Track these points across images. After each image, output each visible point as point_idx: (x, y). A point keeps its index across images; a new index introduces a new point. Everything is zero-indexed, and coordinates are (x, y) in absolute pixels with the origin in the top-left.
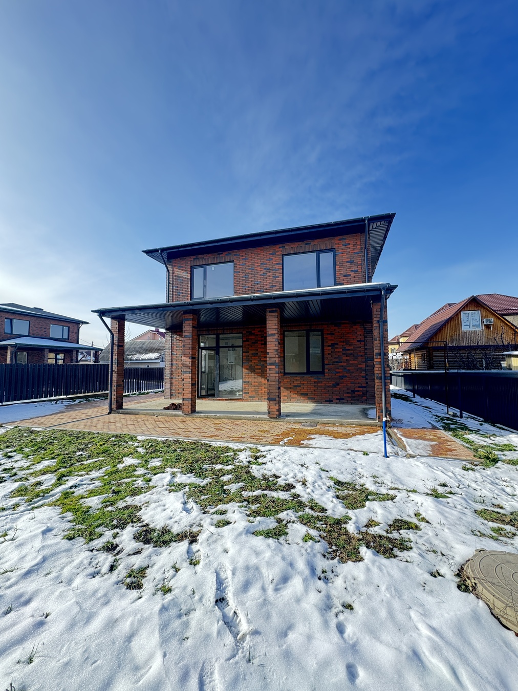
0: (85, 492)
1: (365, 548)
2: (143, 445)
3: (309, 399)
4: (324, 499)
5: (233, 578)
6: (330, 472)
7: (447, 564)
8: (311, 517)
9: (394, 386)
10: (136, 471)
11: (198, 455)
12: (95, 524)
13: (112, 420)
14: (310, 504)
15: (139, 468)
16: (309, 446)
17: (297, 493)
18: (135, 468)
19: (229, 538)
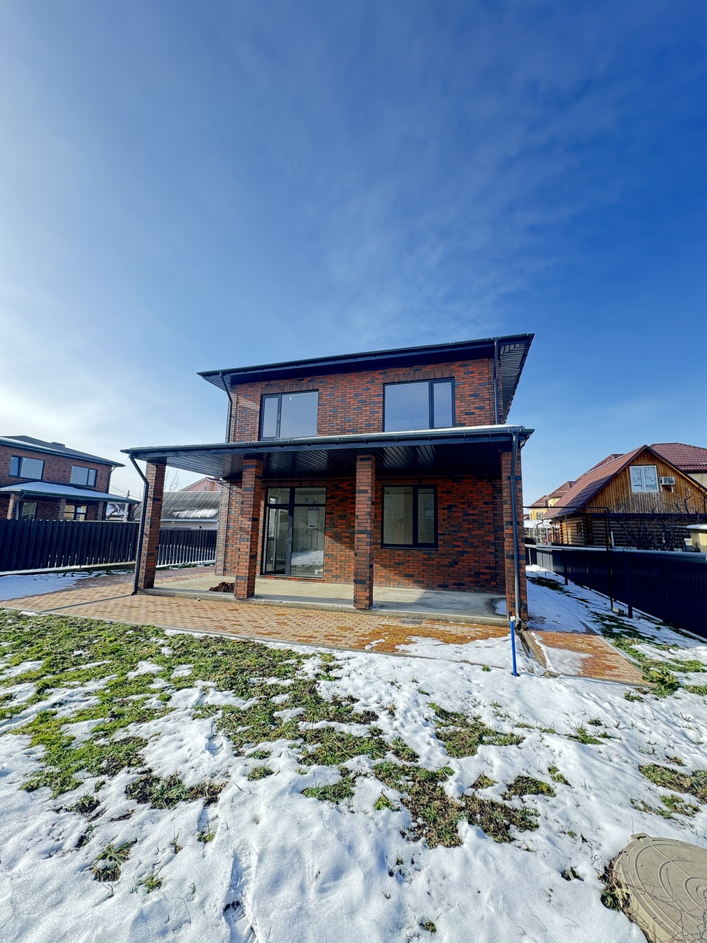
0: (73, 713)
1: (466, 824)
2: (171, 643)
3: (415, 582)
4: (417, 739)
5: (258, 867)
6: (432, 696)
7: (588, 857)
8: (392, 767)
9: (540, 566)
10: (152, 682)
11: (246, 662)
12: (75, 766)
13: (135, 604)
14: (395, 747)
15: (158, 679)
16: (406, 654)
17: (379, 727)
18: (152, 679)
19: (264, 799)
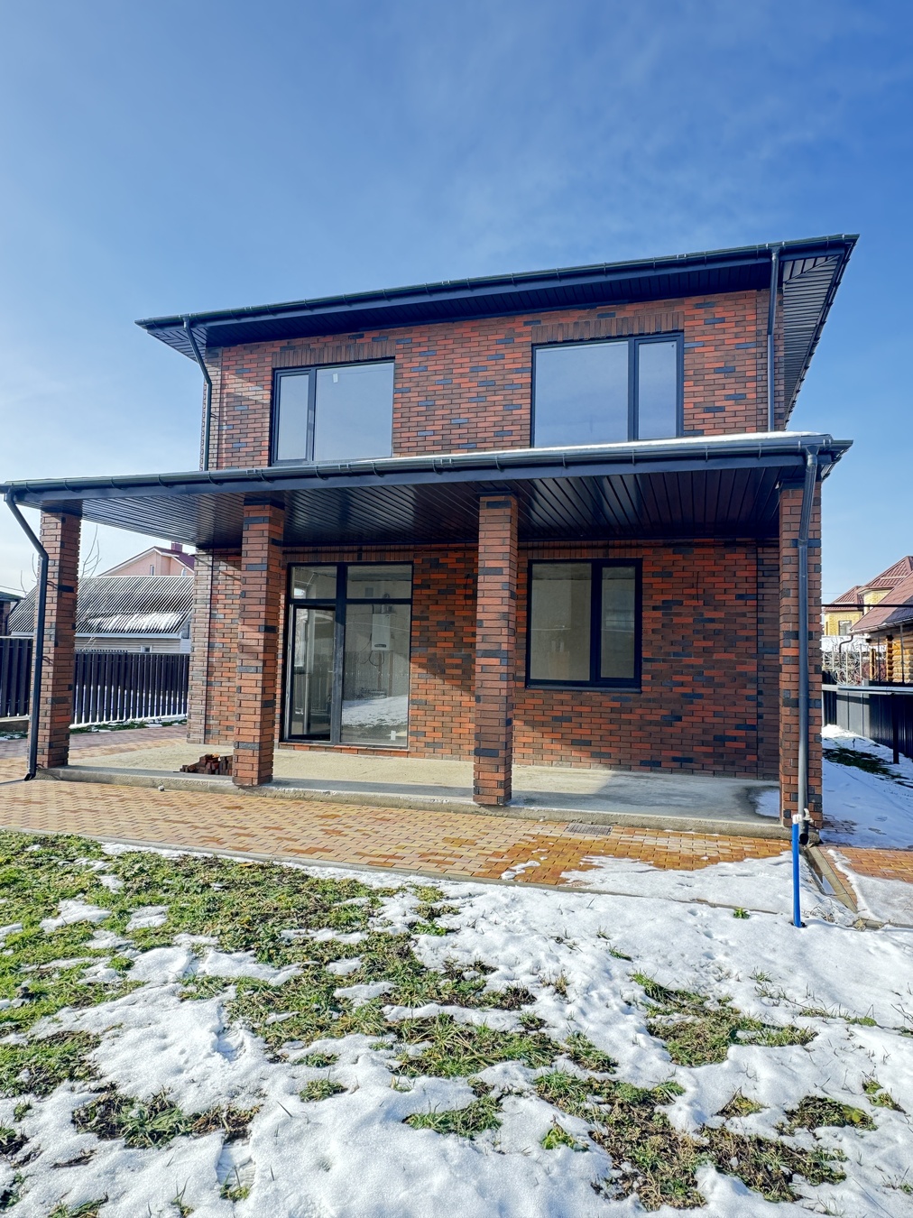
1: (712, 1172)
2: (118, 867)
3: (594, 755)
4: (612, 1034)
6: (636, 962)
8: (570, 1081)
9: (843, 727)
10: (91, 938)
11: (270, 902)
13: (36, 796)
14: (572, 1048)
15: (102, 931)
16: (583, 887)
17: (539, 1015)
18: (90, 931)
19: (335, 1130)
